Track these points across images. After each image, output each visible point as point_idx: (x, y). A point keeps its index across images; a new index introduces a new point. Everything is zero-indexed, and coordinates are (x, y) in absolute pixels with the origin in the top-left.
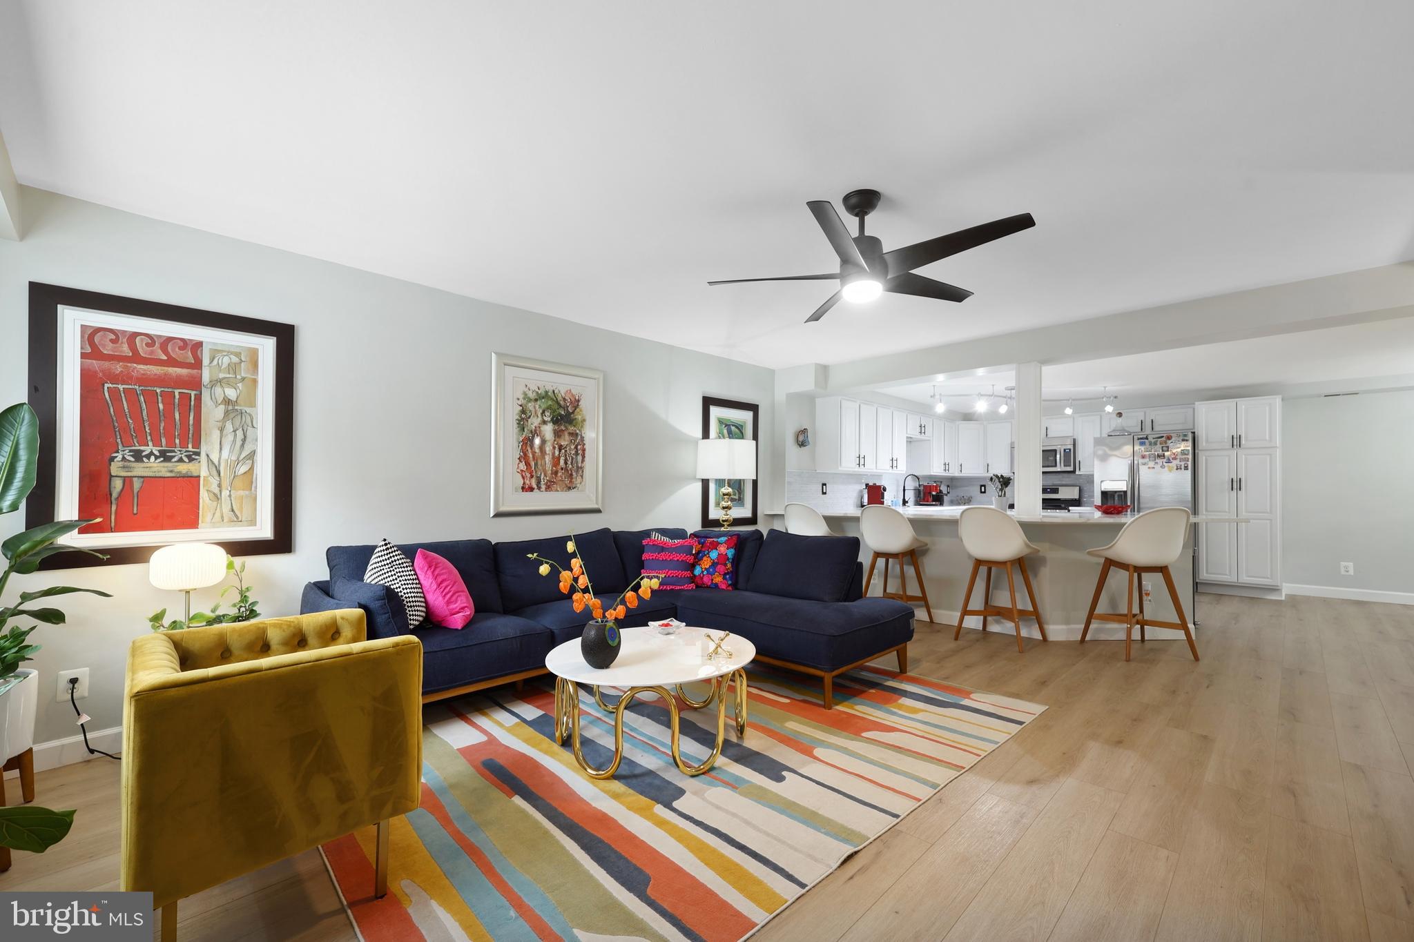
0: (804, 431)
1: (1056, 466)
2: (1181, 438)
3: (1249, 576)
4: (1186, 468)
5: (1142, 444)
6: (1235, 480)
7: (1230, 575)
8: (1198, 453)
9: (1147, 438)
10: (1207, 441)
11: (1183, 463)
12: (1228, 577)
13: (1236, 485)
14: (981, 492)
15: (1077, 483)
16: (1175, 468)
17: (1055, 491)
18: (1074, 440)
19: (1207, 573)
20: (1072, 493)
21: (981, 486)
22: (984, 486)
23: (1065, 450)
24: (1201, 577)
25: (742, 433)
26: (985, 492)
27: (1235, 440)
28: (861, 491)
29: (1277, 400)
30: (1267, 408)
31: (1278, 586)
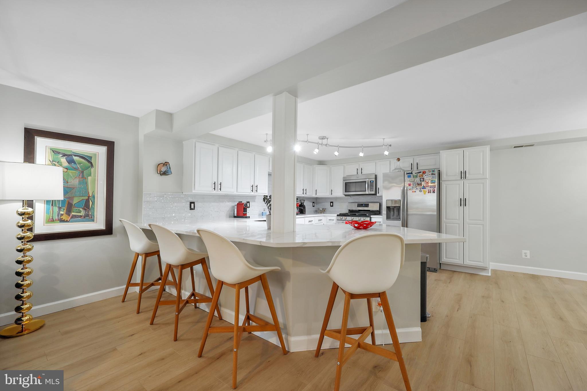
0: (166, 164)
1: (366, 191)
2: (431, 173)
3: (470, 261)
4: (434, 192)
5: (409, 177)
6: (462, 199)
7: (459, 260)
8: (441, 183)
9: (412, 173)
10: (447, 175)
11: (432, 189)
12: (458, 261)
13: (463, 202)
14: (331, 206)
15: (377, 201)
16: (428, 191)
17: (367, 205)
18: (376, 176)
19: (446, 258)
20: (375, 207)
21: (331, 202)
22: (332, 202)
23: (370, 181)
24: (442, 261)
25: (91, 163)
26: (332, 206)
27: (463, 174)
28: (234, 207)
29: (487, 148)
30: (481, 154)
31: (487, 267)
